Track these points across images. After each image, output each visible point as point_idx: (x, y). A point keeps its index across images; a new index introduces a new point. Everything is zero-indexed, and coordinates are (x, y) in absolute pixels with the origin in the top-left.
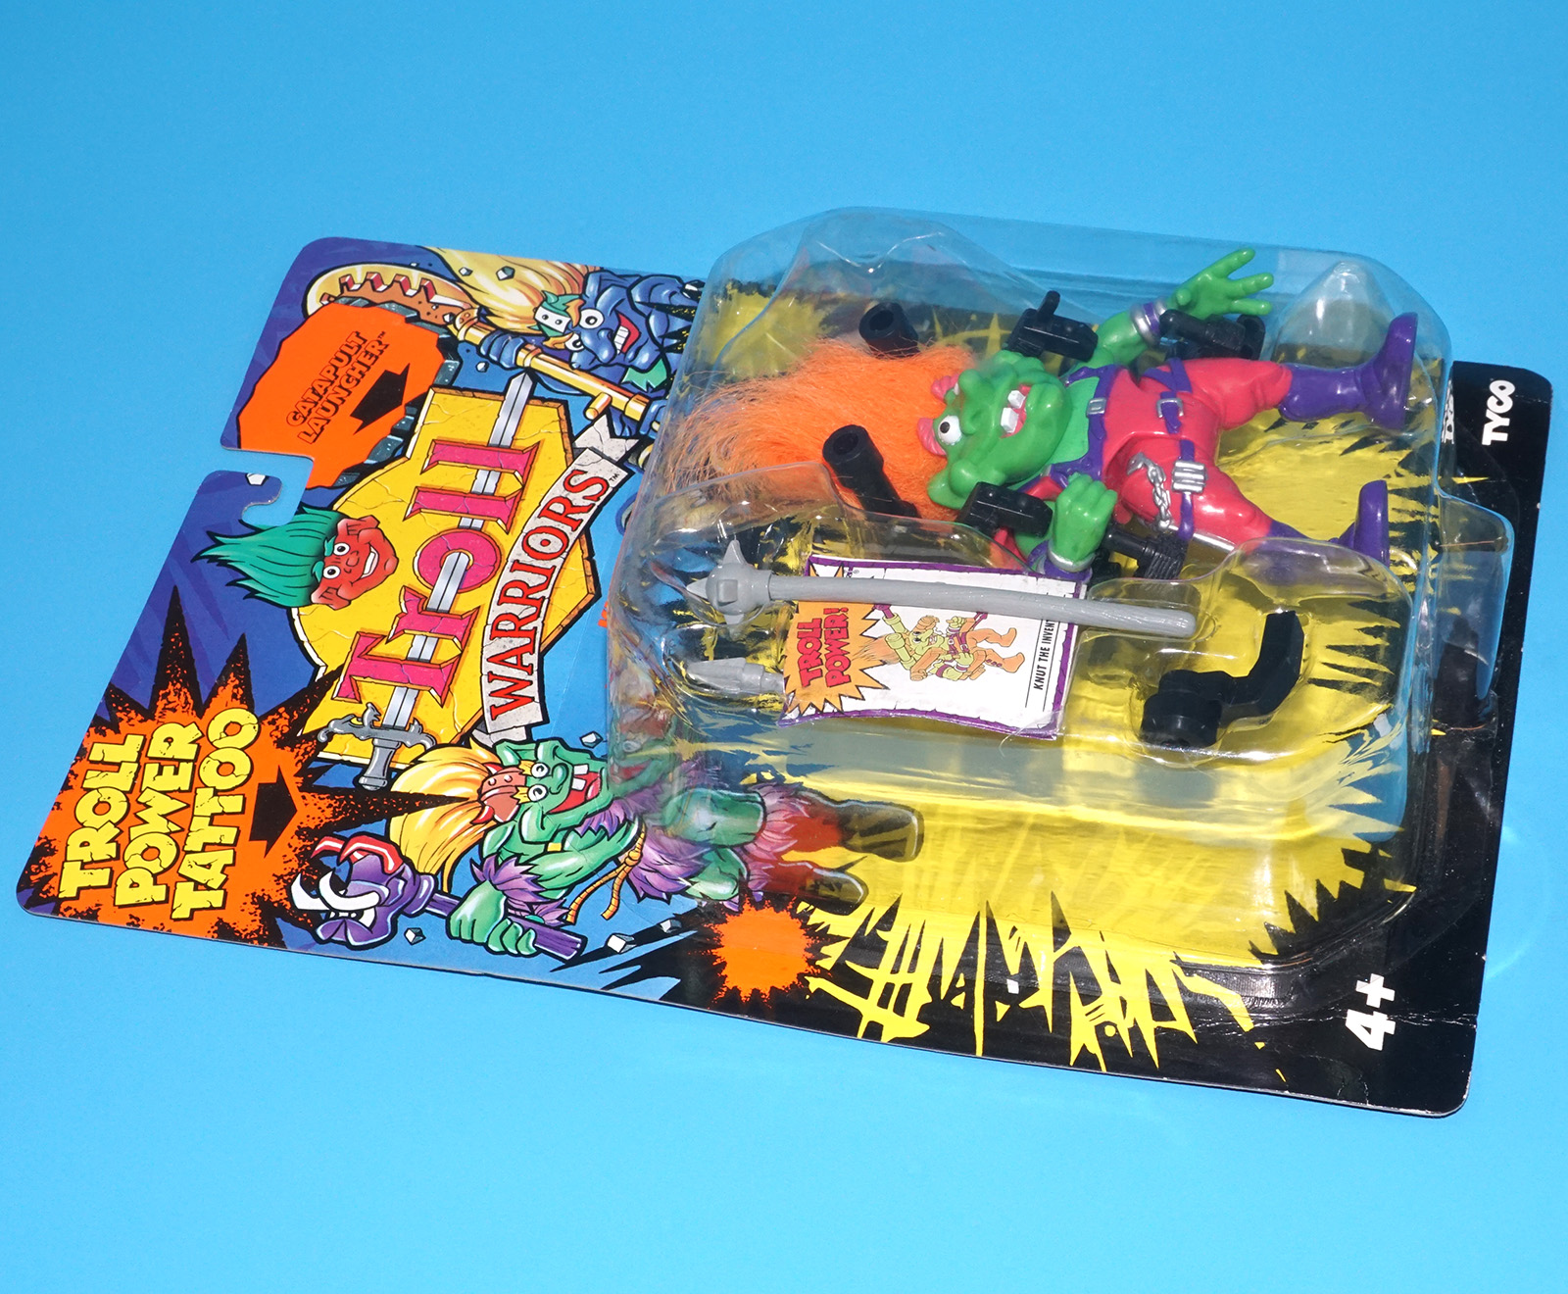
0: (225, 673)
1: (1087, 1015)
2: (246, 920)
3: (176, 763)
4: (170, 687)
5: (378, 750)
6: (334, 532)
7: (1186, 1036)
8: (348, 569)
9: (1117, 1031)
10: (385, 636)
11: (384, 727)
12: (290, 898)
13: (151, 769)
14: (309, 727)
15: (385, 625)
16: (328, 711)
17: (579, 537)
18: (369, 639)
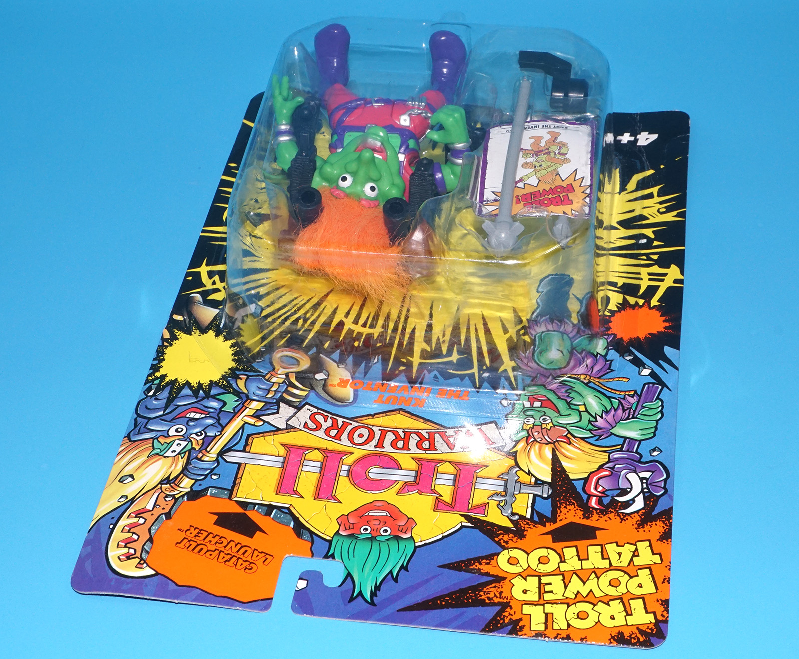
0: (471, 571)
1: (654, 217)
2: (657, 528)
3: (542, 585)
4: (483, 597)
5: (522, 491)
6: (351, 536)
7: (659, 189)
8: (382, 523)
9: (663, 208)
10: (437, 498)
11: (506, 490)
12: (637, 512)
13: (547, 597)
14: (510, 525)
15: (430, 499)
16: (495, 517)
17: (357, 422)
18: (439, 505)
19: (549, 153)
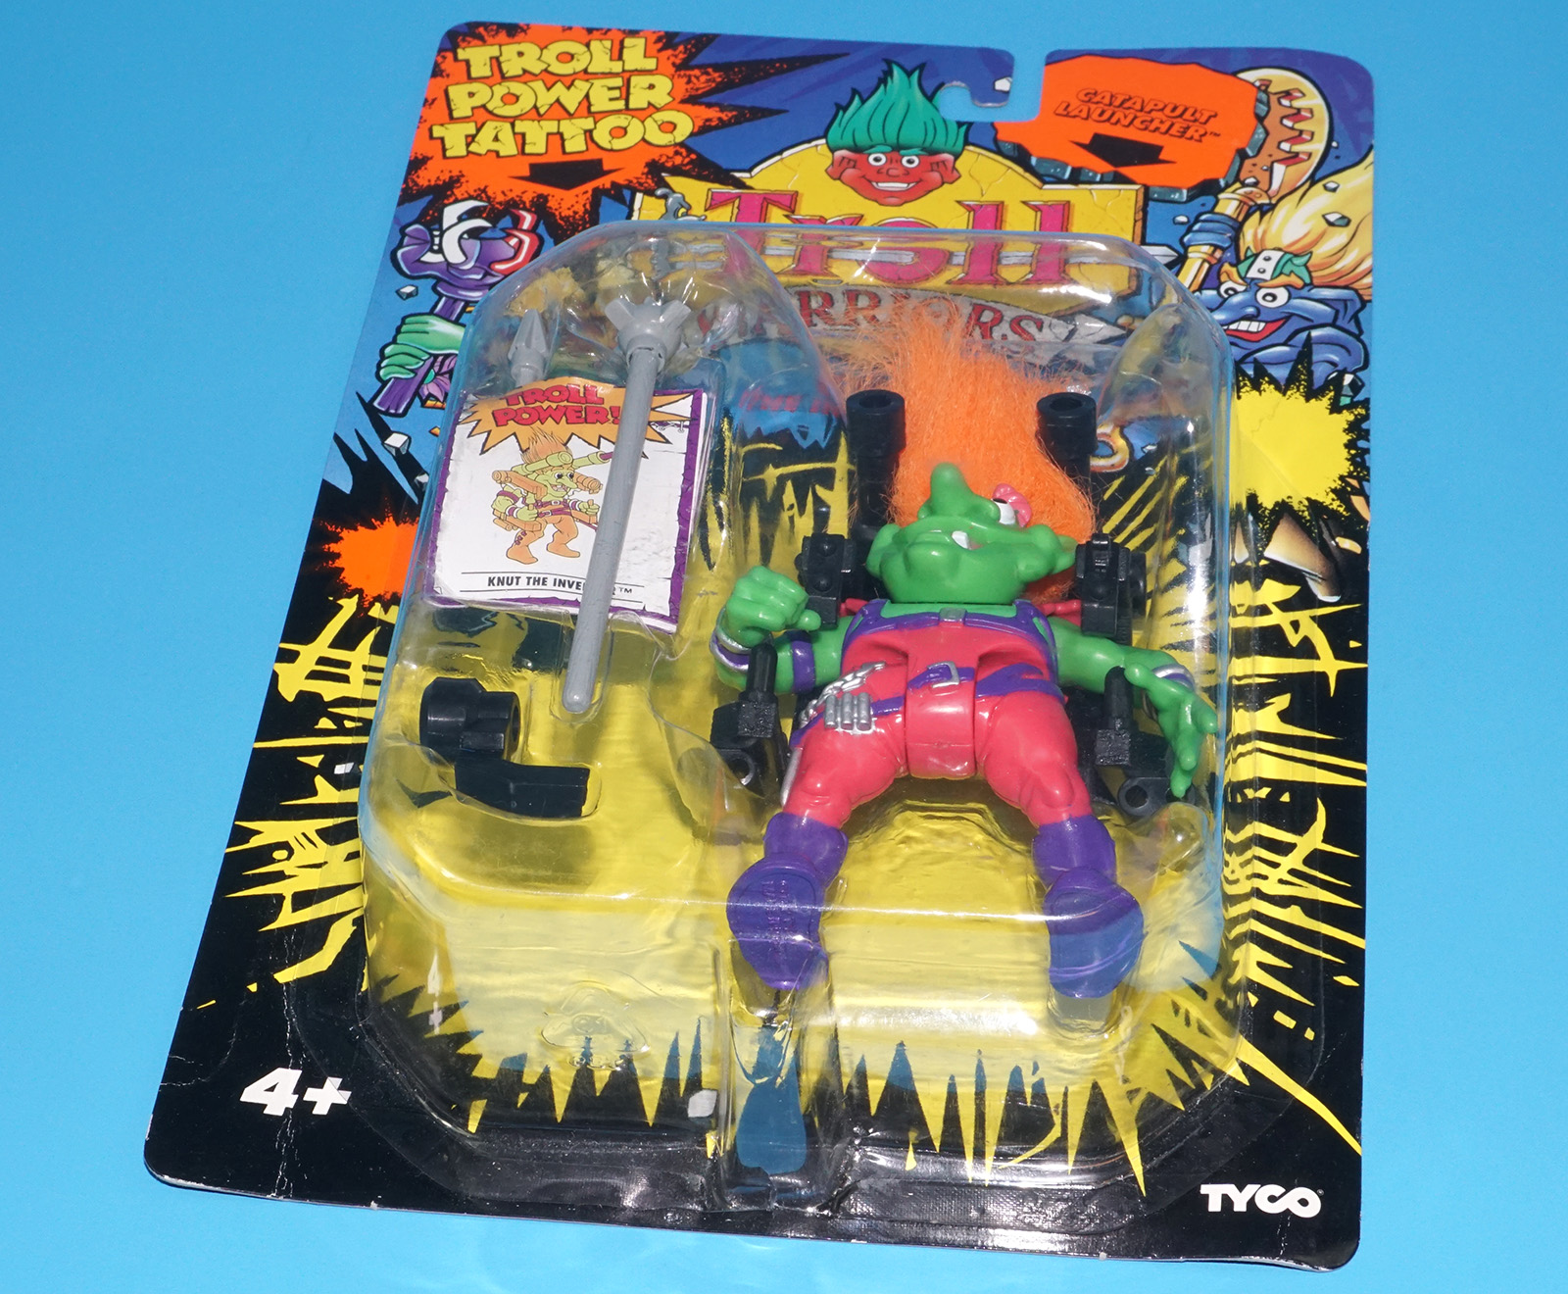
0: (735, 108)
1: (304, 834)
2: (426, 177)
3: (624, 95)
4: (716, 75)
6: (934, 153)
7: (274, 919)
8: (884, 171)
9: (279, 861)
10: (793, 212)
12: (457, 201)
13: (618, 82)
14: (671, 180)
15: (805, 209)
16: (694, 191)
18: (789, 202)
19: (539, 504)
